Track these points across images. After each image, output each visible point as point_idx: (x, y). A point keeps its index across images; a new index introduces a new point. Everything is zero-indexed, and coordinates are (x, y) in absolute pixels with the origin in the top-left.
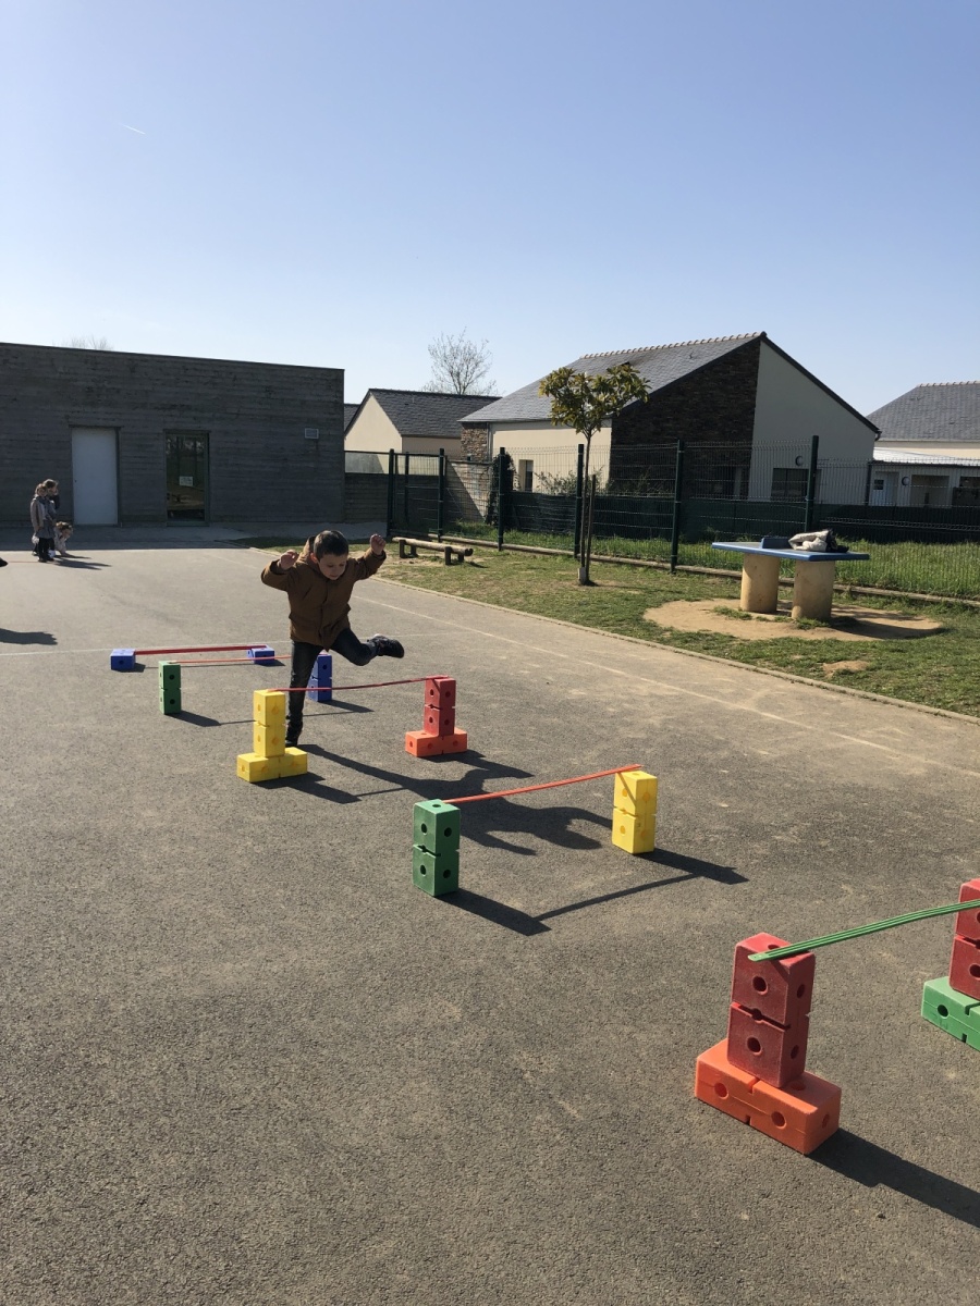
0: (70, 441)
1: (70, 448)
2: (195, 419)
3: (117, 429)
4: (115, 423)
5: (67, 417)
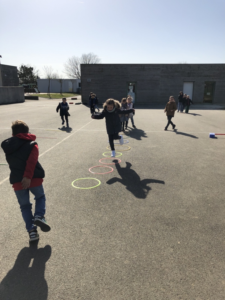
1: (183, 87)
2: (212, 79)
3: (194, 82)
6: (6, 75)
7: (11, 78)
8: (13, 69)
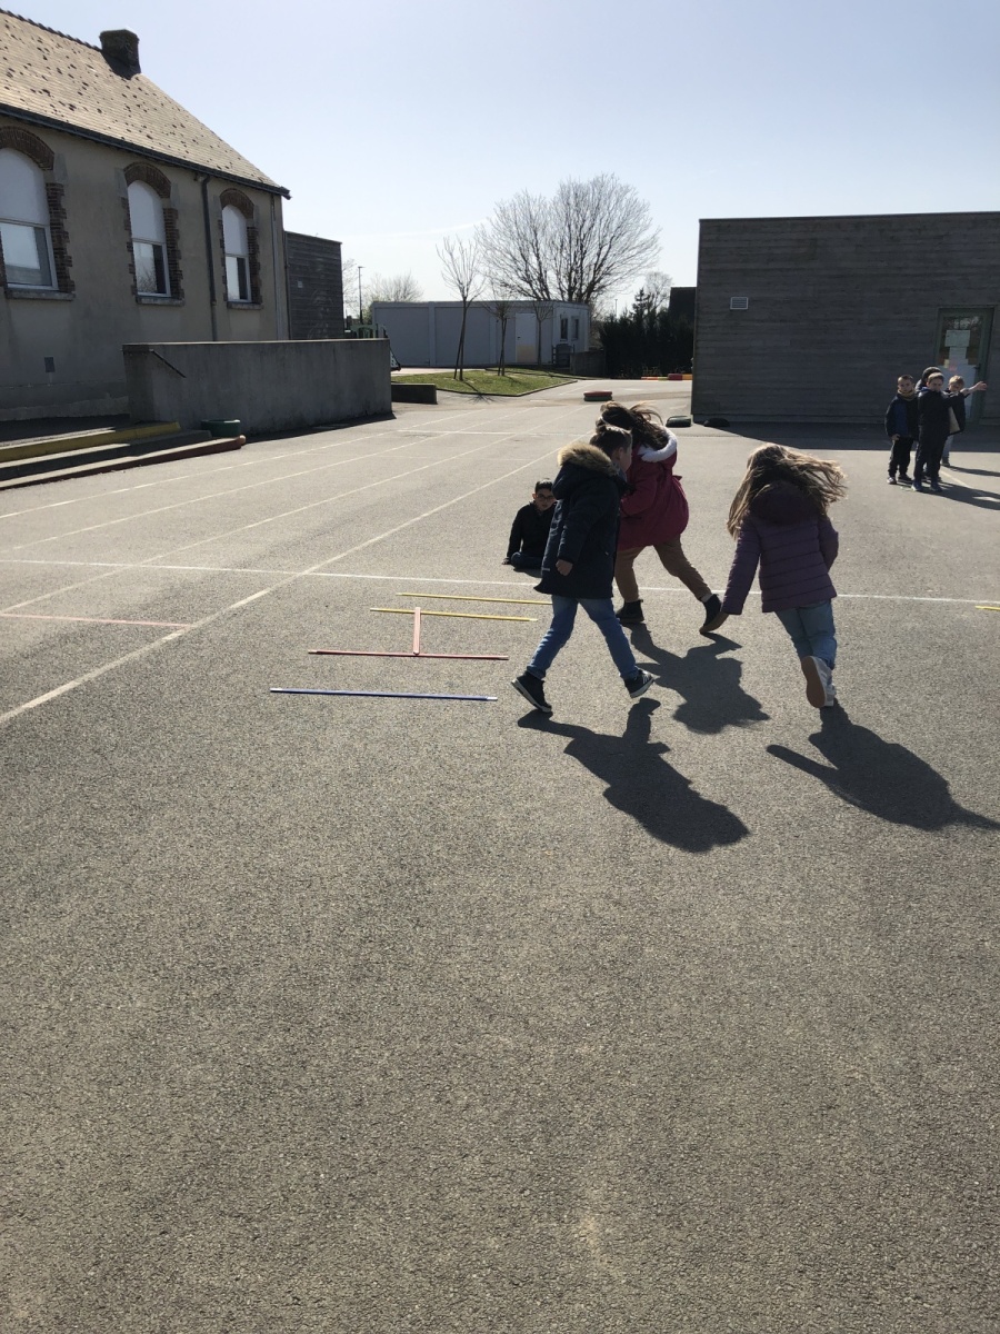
6: (300, 285)
7: (318, 298)
8: (326, 256)
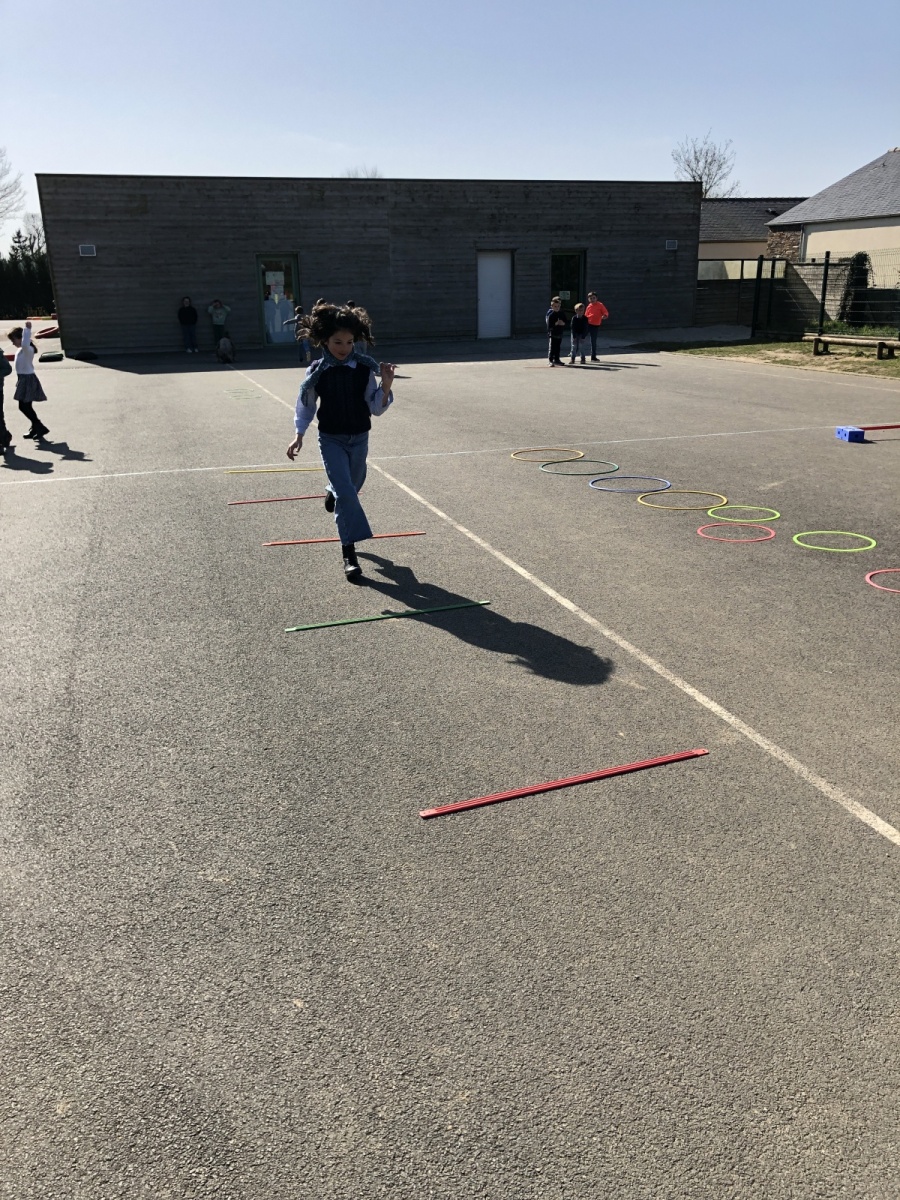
0: (476, 265)
1: (476, 270)
2: (576, 237)
3: (513, 252)
4: (513, 246)
5: (475, 242)
